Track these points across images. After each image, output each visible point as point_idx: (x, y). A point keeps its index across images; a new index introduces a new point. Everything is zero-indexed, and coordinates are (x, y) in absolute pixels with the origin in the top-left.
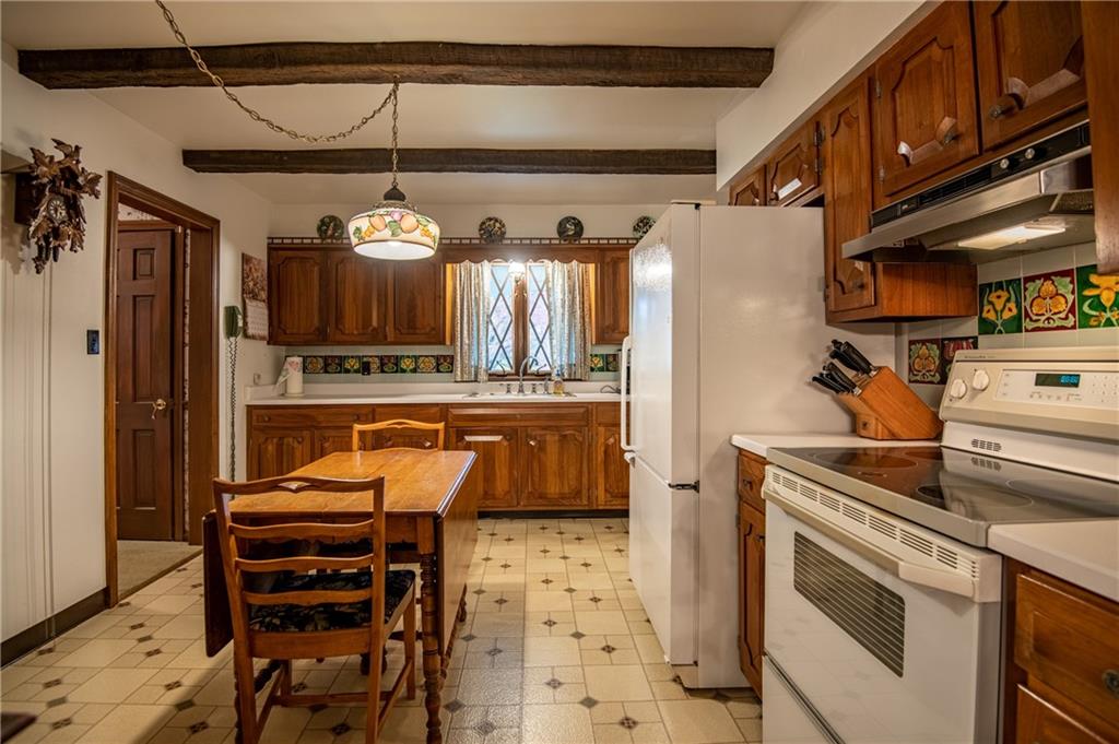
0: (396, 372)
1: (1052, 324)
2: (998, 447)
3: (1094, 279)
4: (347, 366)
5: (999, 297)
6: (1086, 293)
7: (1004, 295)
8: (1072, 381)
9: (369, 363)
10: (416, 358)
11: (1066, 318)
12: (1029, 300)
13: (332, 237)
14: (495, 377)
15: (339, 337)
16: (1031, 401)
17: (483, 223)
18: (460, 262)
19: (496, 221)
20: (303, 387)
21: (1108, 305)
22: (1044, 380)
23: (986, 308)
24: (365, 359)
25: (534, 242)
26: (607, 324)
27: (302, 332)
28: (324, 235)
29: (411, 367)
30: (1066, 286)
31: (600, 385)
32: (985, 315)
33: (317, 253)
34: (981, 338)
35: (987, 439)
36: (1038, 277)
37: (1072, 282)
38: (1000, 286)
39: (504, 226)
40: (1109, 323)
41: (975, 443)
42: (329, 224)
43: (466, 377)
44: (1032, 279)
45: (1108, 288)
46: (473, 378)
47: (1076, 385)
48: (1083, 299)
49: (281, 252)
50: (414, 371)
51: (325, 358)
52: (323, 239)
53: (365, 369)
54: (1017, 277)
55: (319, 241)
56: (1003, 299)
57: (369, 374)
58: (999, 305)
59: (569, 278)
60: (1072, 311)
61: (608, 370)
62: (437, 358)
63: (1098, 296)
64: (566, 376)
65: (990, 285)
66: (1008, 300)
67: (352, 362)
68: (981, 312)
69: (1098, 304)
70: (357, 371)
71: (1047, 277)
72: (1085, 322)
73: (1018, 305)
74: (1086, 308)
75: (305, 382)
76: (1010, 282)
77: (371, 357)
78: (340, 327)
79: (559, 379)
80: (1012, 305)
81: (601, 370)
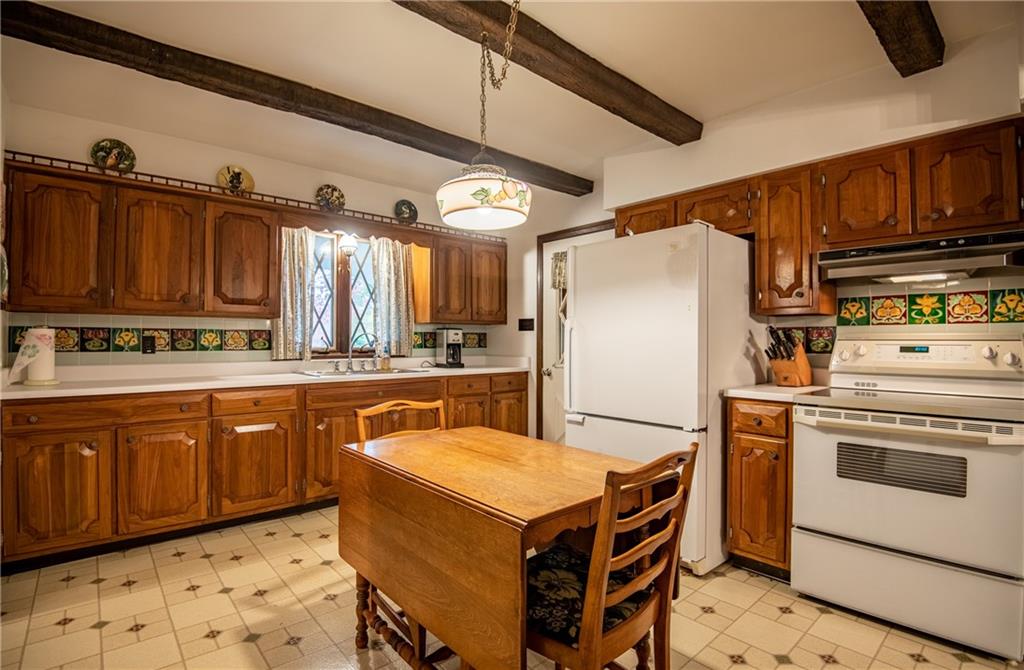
0: (194, 349)
1: (891, 321)
2: (875, 385)
3: (918, 301)
4: (119, 341)
5: (853, 306)
6: (914, 307)
7: (858, 305)
8: (926, 350)
9: (153, 339)
10: (222, 333)
11: (901, 319)
12: (875, 310)
13: (113, 168)
14: (320, 354)
15: (129, 303)
16: (898, 360)
17: (321, 189)
18: (298, 227)
19: (334, 189)
20: (56, 373)
21: (927, 314)
22: (904, 349)
23: (843, 312)
24: (147, 333)
25: (366, 217)
26: (440, 305)
27: (67, 293)
28: (100, 163)
29: (215, 344)
30: (901, 304)
31: (421, 360)
32: (842, 315)
33: (98, 187)
34: (838, 328)
35: (866, 381)
36: (883, 297)
37: (905, 301)
38: (854, 300)
39: (342, 196)
40: (927, 322)
41: (857, 384)
42: (111, 149)
43: (290, 355)
44: (878, 298)
45: (927, 306)
46: (297, 356)
47: (927, 351)
48: (911, 310)
49: (29, 176)
50: (220, 348)
51: (82, 331)
52: (103, 169)
53: (148, 345)
54: (866, 296)
55: (95, 170)
56: (856, 308)
57: (153, 352)
58: (853, 310)
59: (394, 259)
60: (904, 315)
61: (426, 347)
62: (250, 333)
63: (921, 310)
64: (393, 352)
65: (847, 299)
66: (860, 308)
67: (126, 336)
68: (840, 313)
69: (921, 313)
70: (133, 349)
71: (888, 298)
72: (912, 321)
73: (867, 310)
74: (913, 314)
75: (57, 363)
76: (861, 299)
77: (156, 330)
78: (133, 289)
79: (387, 356)
80: (863, 311)
81: (420, 346)
